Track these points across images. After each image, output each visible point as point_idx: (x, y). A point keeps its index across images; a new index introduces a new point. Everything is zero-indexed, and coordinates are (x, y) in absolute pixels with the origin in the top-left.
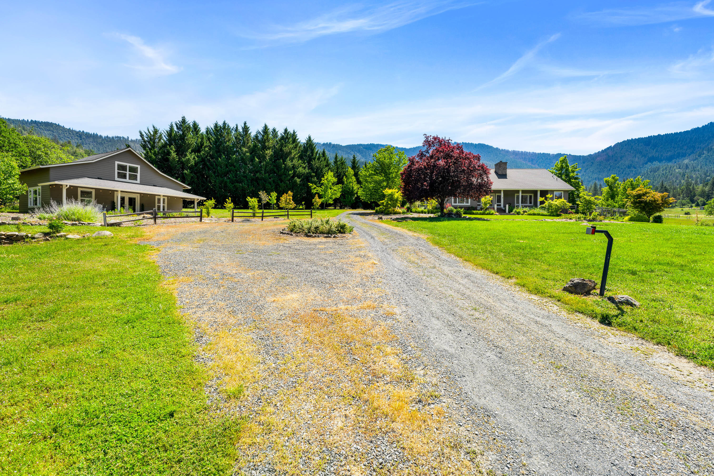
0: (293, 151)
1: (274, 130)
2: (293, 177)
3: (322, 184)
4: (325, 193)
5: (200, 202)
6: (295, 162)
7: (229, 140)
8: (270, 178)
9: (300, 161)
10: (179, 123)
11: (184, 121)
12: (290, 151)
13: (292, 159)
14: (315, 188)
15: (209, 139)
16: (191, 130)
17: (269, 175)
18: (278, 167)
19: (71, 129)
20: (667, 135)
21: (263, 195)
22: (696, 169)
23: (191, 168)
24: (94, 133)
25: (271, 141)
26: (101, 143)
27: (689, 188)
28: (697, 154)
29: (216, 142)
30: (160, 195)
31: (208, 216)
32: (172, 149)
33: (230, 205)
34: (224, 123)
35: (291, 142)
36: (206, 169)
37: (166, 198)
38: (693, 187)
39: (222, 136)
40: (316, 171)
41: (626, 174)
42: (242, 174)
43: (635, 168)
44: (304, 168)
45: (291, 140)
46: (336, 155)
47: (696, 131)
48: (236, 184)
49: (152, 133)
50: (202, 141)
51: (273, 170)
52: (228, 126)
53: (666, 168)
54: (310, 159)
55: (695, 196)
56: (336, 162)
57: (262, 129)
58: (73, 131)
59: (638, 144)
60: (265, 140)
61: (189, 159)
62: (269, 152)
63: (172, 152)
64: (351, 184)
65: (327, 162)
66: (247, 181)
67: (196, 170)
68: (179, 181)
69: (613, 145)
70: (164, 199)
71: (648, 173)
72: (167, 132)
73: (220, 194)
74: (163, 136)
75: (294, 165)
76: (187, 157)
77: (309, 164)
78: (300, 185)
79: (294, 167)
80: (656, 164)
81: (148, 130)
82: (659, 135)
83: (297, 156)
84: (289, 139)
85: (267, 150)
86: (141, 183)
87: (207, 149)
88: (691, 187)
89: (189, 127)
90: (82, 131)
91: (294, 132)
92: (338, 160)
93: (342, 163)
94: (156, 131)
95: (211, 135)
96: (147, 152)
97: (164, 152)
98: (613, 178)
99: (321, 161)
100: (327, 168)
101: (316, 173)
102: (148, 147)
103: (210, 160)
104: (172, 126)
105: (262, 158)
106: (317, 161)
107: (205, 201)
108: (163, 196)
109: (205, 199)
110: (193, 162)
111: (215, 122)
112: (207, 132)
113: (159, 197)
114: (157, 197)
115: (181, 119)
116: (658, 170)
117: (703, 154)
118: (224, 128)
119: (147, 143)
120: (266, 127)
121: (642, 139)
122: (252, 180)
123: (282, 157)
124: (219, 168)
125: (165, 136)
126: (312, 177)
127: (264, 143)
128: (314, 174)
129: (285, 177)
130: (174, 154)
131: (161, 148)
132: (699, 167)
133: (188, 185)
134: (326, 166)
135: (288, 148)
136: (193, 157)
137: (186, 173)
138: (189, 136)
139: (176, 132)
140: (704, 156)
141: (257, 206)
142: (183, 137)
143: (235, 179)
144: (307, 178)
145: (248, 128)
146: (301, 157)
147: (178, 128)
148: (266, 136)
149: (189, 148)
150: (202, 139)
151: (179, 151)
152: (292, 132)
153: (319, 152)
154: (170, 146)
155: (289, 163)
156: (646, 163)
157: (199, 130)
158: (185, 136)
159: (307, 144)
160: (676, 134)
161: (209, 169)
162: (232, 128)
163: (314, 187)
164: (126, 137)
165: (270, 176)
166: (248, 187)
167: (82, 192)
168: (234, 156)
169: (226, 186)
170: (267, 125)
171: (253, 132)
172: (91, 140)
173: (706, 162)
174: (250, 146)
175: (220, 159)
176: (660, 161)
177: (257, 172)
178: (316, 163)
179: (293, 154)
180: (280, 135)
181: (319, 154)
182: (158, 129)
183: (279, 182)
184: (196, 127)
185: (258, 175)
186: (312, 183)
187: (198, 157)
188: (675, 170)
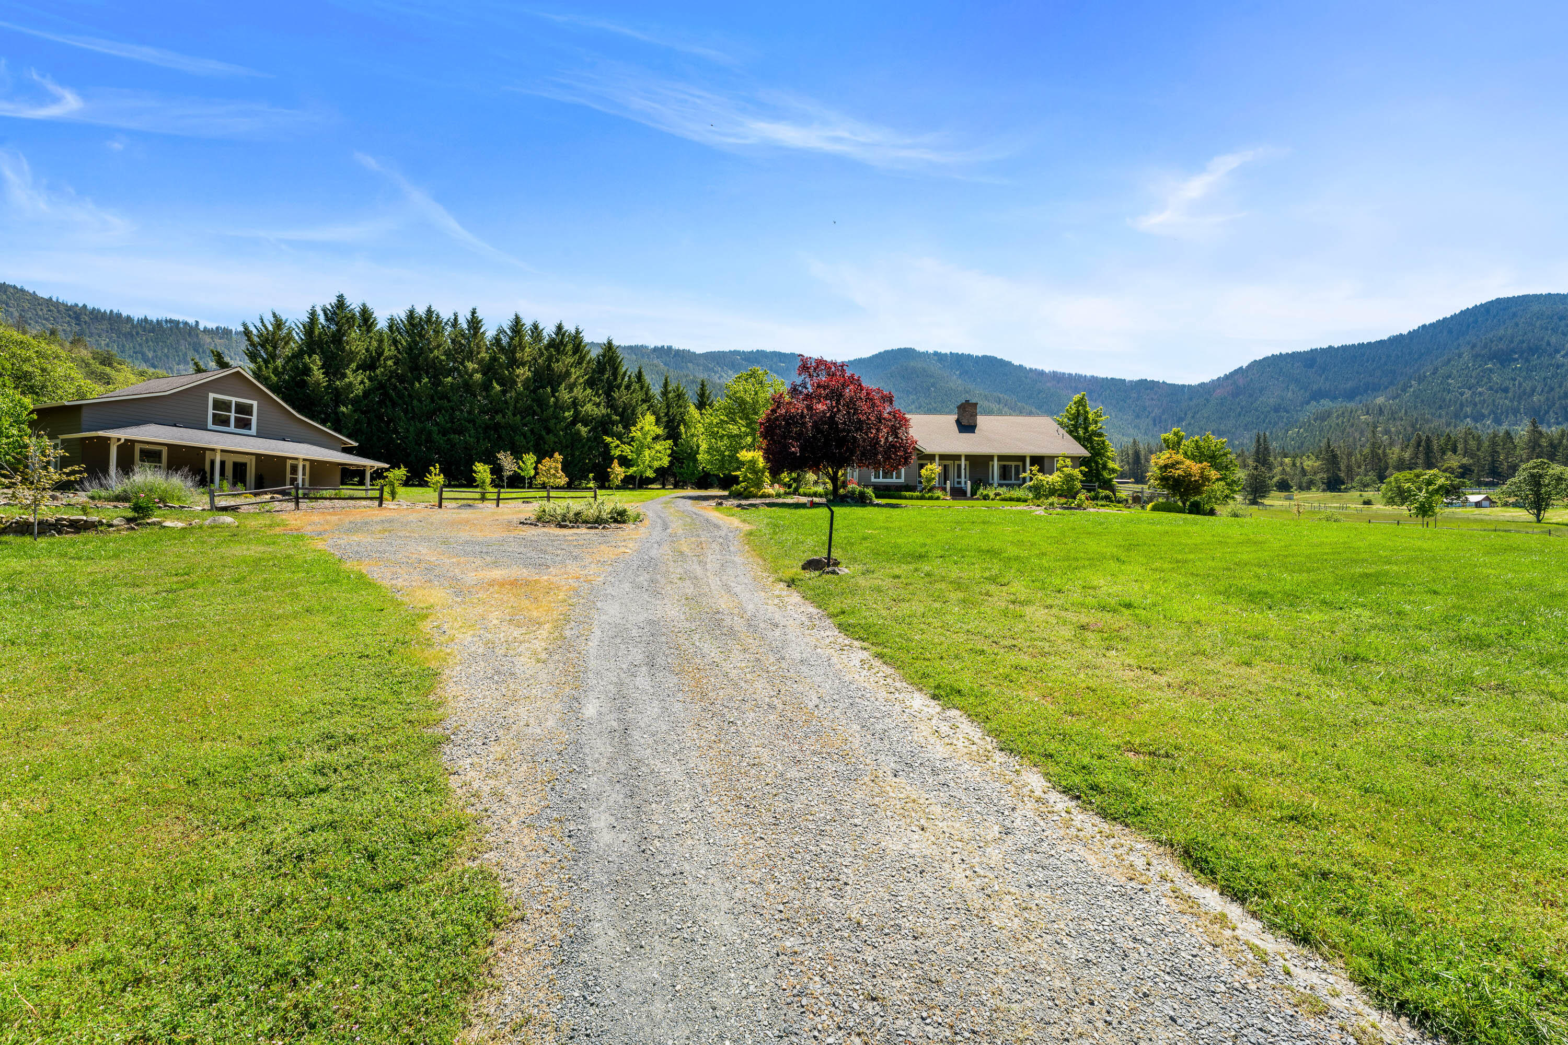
0: (573, 370)
1: (535, 326)
2: (574, 423)
3: (633, 439)
4: (638, 456)
5: (376, 472)
6: (578, 392)
7: (439, 346)
8: (525, 425)
9: (589, 391)
10: (330, 307)
11: (341, 303)
12: (567, 370)
13: (571, 388)
14: (618, 446)
15: (395, 342)
16: (357, 324)
17: (523, 418)
18: (541, 403)
19: (54, 299)
20: (1344, 348)
21: (507, 461)
22: (1396, 416)
23: (356, 401)
24: (111, 311)
25: (527, 349)
26: (130, 334)
27: (1378, 454)
28: (1400, 386)
29: (410, 349)
30: (296, 459)
31: (393, 498)
32: (314, 362)
33: (437, 478)
34: (429, 311)
35: (570, 353)
36: (388, 403)
37: (308, 464)
38: (1384, 452)
39: (424, 336)
40: (623, 412)
41: (1270, 422)
42: (466, 415)
43: (1287, 412)
44: (598, 405)
45: (570, 347)
46: (666, 380)
47: (1397, 341)
48: (452, 436)
49: (270, 328)
50: (379, 346)
51: (530, 407)
52: (438, 316)
53: (1343, 413)
54: (610, 388)
55: (1387, 468)
56: (665, 393)
57: (510, 323)
58: (57, 304)
59: (1293, 365)
60: (515, 347)
61: (351, 383)
62: (523, 373)
63: (315, 368)
64: (695, 439)
65: (647, 394)
66: (476, 429)
67: (366, 406)
68: (329, 428)
69: (1245, 365)
70: (304, 466)
71: (1310, 423)
72: (304, 327)
73: (416, 456)
74: (295, 335)
75: (576, 398)
76: (347, 380)
77: (607, 398)
78: (588, 439)
79: (575, 404)
80: (1326, 404)
81: (262, 322)
82: (1330, 347)
83: (581, 380)
84: (565, 346)
85: (518, 368)
86: (259, 435)
87: (390, 363)
88: (1380, 452)
89: (351, 318)
90: (80, 305)
91: (578, 332)
92: (670, 388)
93: (680, 396)
94: (279, 324)
95: (400, 333)
96: (259, 368)
97: (298, 368)
98: (1176, 434)
99: (633, 391)
100: (645, 406)
101: (622, 415)
102: (261, 357)
103: (395, 386)
104: (313, 314)
105: (508, 383)
106: (625, 392)
107: (387, 470)
108: (304, 460)
109: (387, 466)
110: (359, 390)
111: (409, 307)
112: (390, 327)
113: (294, 462)
114: (289, 462)
115: (334, 301)
116: (1328, 417)
117: (1411, 386)
118: (429, 320)
119: (259, 348)
120: (517, 320)
121: (1300, 353)
122: (487, 428)
123: (550, 383)
124: (415, 402)
125: (297, 334)
126: (613, 423)
127: (513, 352)
128: (618, 418)
129: (555, 424)
130: (318, 374)
131: (289, 359)
132: (1403, 411)
133: (349, 437)
134: (644, 401)
135: (563, 363)
136: (359, 379)
137: (343, 413)
138: (353, 335)
139: (323, 327)
140: (1412, 390)
141: (488, 481)
142: (338, 338)
143: (449, 425)
144: (603, 426)
145: (480, 321)
146: (591, 383)
147: (327, 319)
148: (517, 339)
149: (352, 361)
150: (381, 341)
151: (330, 366)
152: (573, 332)
153: (628, 373)
154: (310, 357)
155: (565, 395)
156: (1308, 403)
157: (373, 324)
158: (344, 335)
159: (604, 356)
160: (1361, 346)
161: (394, 404)
162: (445, 320)
163: (614, 444)
164: (191, 321)
165: (524, 421)
166: (478, 441)
167: (142, 451)
168: (450, 379)
169: (429, 440)
170: (521, 316)
171: (489, 331)
172: (105, 325)
173: (1416, 402)
174: (483, 359)
175: (417, 385)
176: (1334, 398)
177: (497, 413)
178: (622, 397)
179: (574, 377)
180: (547, 338)
181: (630, 377)
182: (284, 320)
183: (544, 433)
184: (366, 318)
185: (498, 418)
186: (612, 435)
187: (370, 379)
188: (1359, 416)
